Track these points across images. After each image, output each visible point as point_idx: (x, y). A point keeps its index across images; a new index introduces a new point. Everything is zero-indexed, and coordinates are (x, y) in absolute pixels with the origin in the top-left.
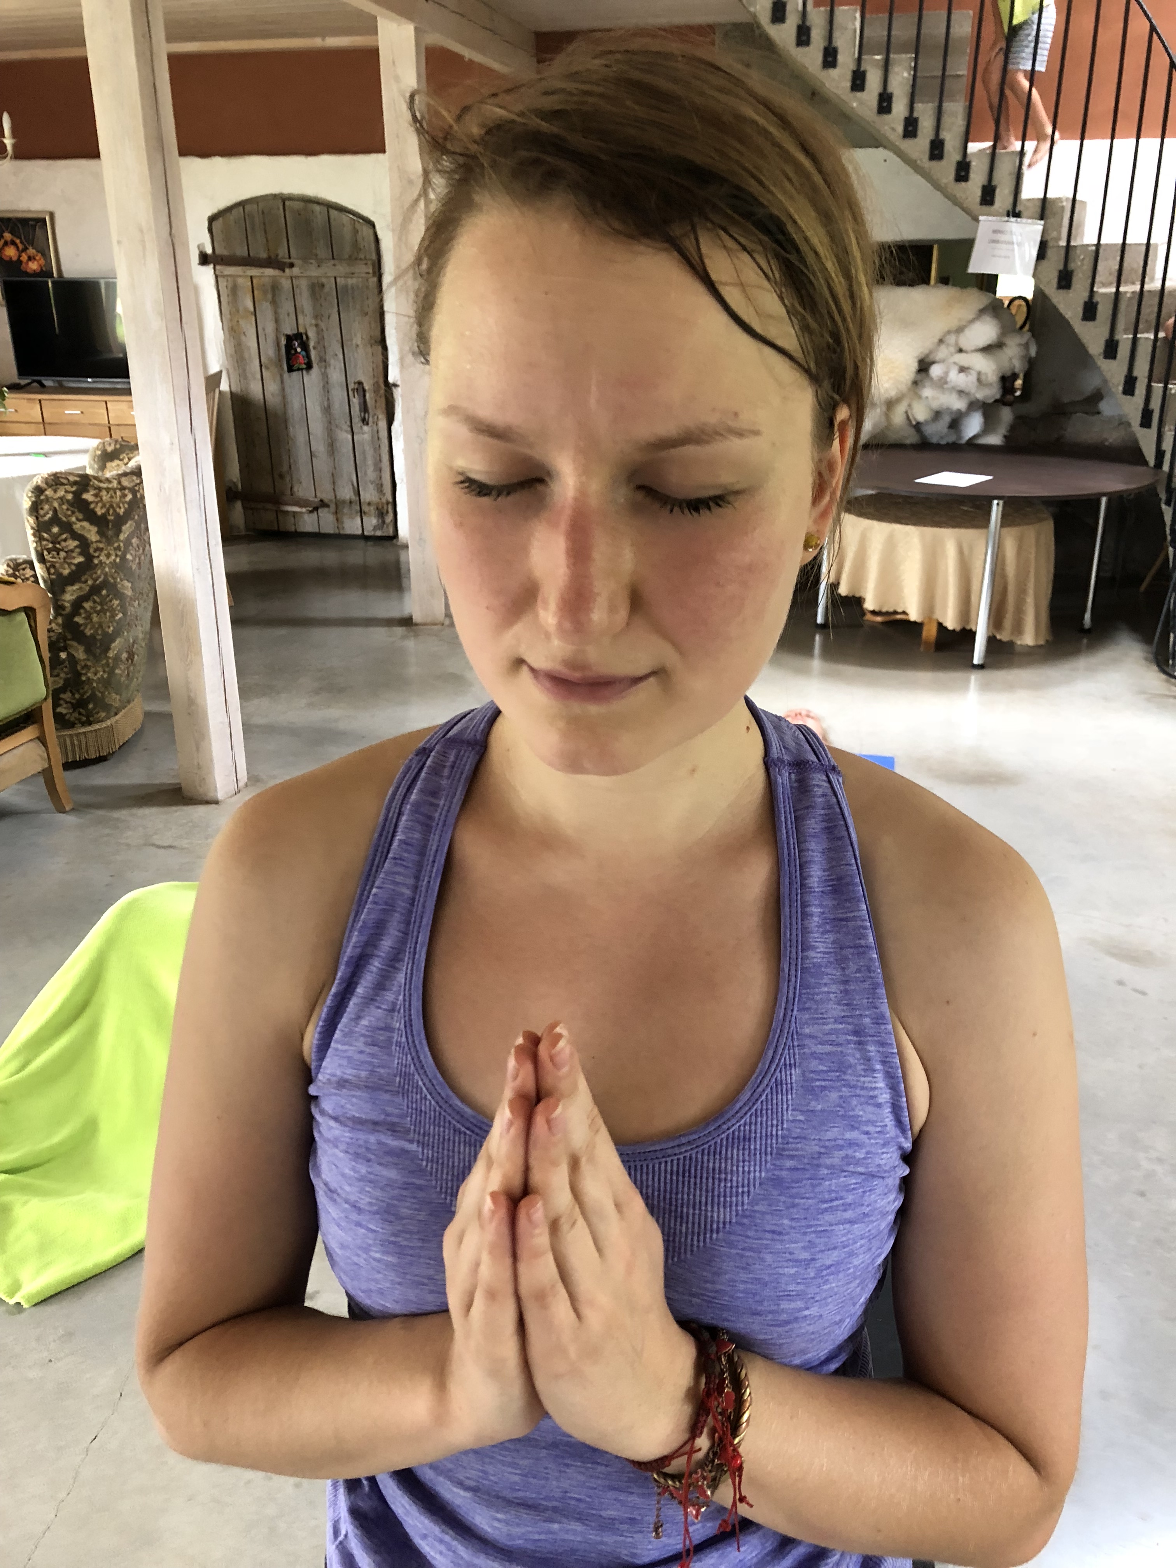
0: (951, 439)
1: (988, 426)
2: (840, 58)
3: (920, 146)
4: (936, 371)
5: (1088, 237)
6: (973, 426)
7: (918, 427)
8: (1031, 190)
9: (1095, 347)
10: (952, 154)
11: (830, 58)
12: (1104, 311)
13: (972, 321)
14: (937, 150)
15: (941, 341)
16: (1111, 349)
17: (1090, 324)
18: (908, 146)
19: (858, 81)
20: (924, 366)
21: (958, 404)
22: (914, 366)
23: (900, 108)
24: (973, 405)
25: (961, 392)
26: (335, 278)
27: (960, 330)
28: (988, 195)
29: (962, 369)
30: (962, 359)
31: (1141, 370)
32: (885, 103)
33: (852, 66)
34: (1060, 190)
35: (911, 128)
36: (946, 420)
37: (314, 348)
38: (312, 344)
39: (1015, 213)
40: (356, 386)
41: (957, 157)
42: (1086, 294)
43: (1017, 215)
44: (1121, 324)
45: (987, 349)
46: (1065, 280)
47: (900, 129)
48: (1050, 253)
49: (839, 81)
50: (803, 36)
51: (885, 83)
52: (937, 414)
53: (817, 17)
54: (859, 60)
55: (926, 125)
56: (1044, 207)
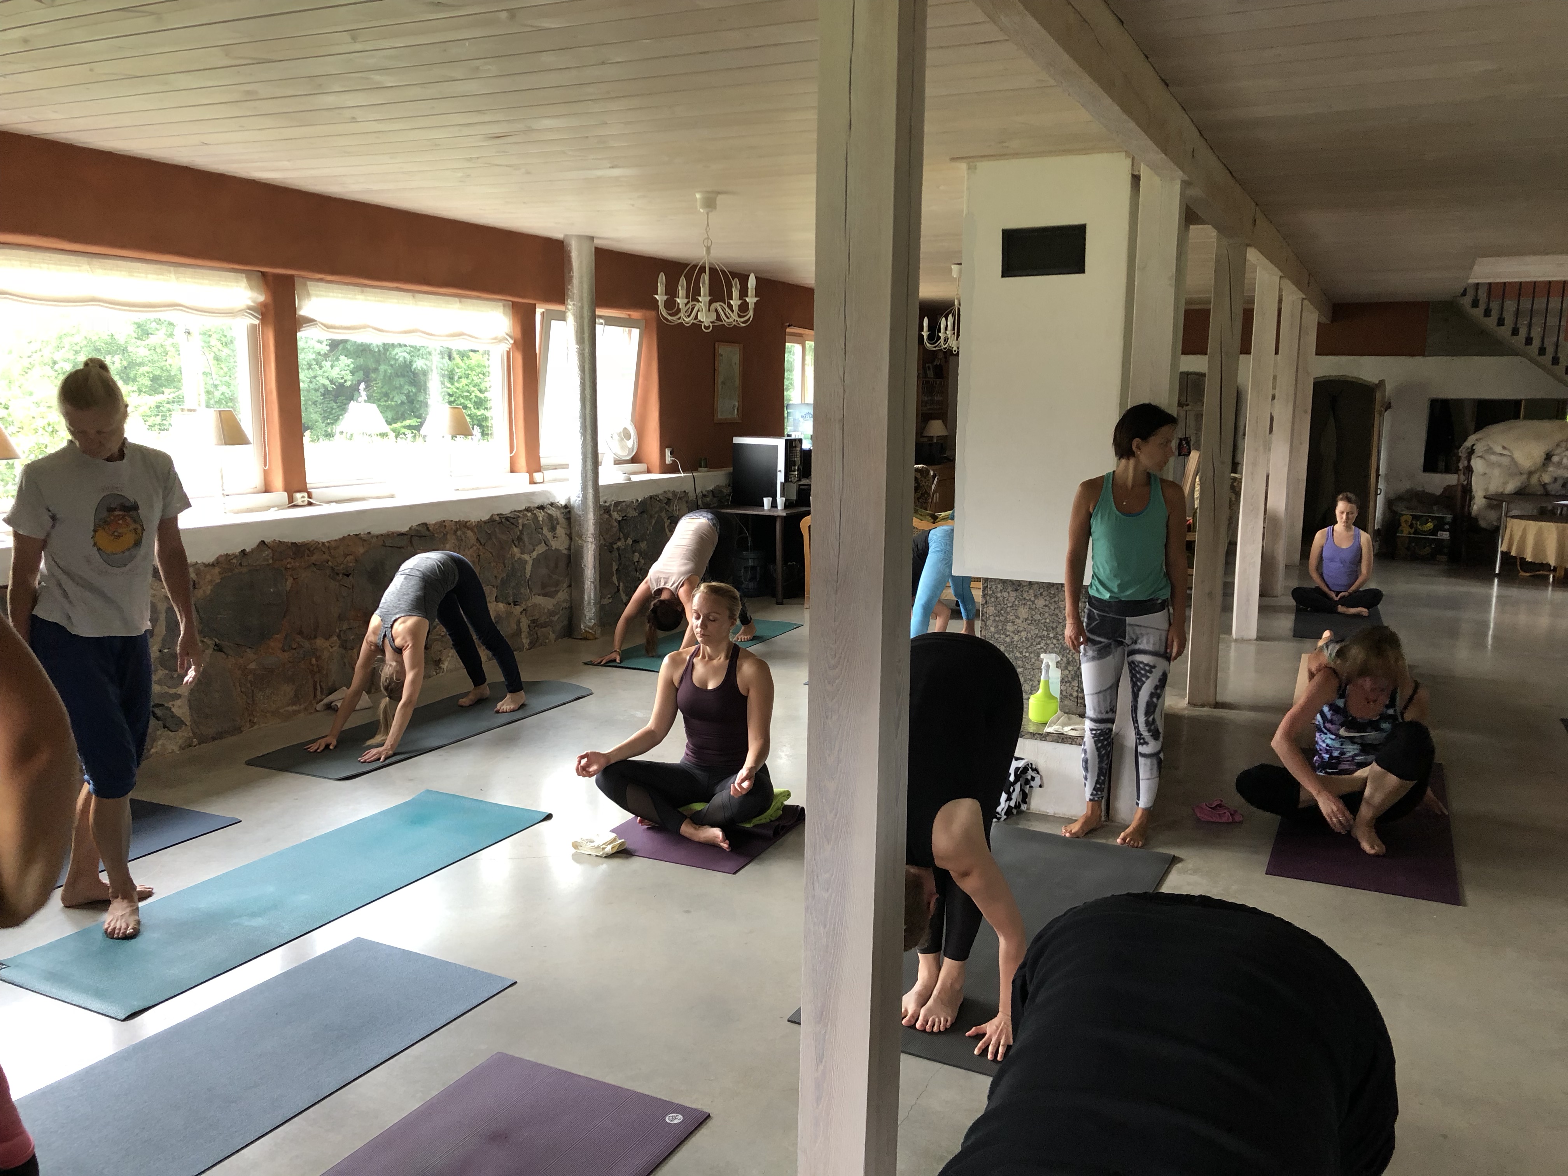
2: (1506, 322)
3: (1546, 360)
4: (1555, 459)
7: (1544, 486)
10: (1563, 364)
11: (1501, 322)
14: (1556, 361)
15: (1558, 445)
18: (1540, 359)
19: (1515, 332)
20: (1548, 457)
22: (1544, 456)
32: (1529, 341)
35: (1542, 351)
36: (1560, 482)
38: (1192, 443)
47: (1537, 352)
49: (1505, 332)
50: (1487, 313)
51: (1529, 332)
52: (1555, 480)
53: (1495, 306)
54: (1516, 323)
55: (1550, 350)
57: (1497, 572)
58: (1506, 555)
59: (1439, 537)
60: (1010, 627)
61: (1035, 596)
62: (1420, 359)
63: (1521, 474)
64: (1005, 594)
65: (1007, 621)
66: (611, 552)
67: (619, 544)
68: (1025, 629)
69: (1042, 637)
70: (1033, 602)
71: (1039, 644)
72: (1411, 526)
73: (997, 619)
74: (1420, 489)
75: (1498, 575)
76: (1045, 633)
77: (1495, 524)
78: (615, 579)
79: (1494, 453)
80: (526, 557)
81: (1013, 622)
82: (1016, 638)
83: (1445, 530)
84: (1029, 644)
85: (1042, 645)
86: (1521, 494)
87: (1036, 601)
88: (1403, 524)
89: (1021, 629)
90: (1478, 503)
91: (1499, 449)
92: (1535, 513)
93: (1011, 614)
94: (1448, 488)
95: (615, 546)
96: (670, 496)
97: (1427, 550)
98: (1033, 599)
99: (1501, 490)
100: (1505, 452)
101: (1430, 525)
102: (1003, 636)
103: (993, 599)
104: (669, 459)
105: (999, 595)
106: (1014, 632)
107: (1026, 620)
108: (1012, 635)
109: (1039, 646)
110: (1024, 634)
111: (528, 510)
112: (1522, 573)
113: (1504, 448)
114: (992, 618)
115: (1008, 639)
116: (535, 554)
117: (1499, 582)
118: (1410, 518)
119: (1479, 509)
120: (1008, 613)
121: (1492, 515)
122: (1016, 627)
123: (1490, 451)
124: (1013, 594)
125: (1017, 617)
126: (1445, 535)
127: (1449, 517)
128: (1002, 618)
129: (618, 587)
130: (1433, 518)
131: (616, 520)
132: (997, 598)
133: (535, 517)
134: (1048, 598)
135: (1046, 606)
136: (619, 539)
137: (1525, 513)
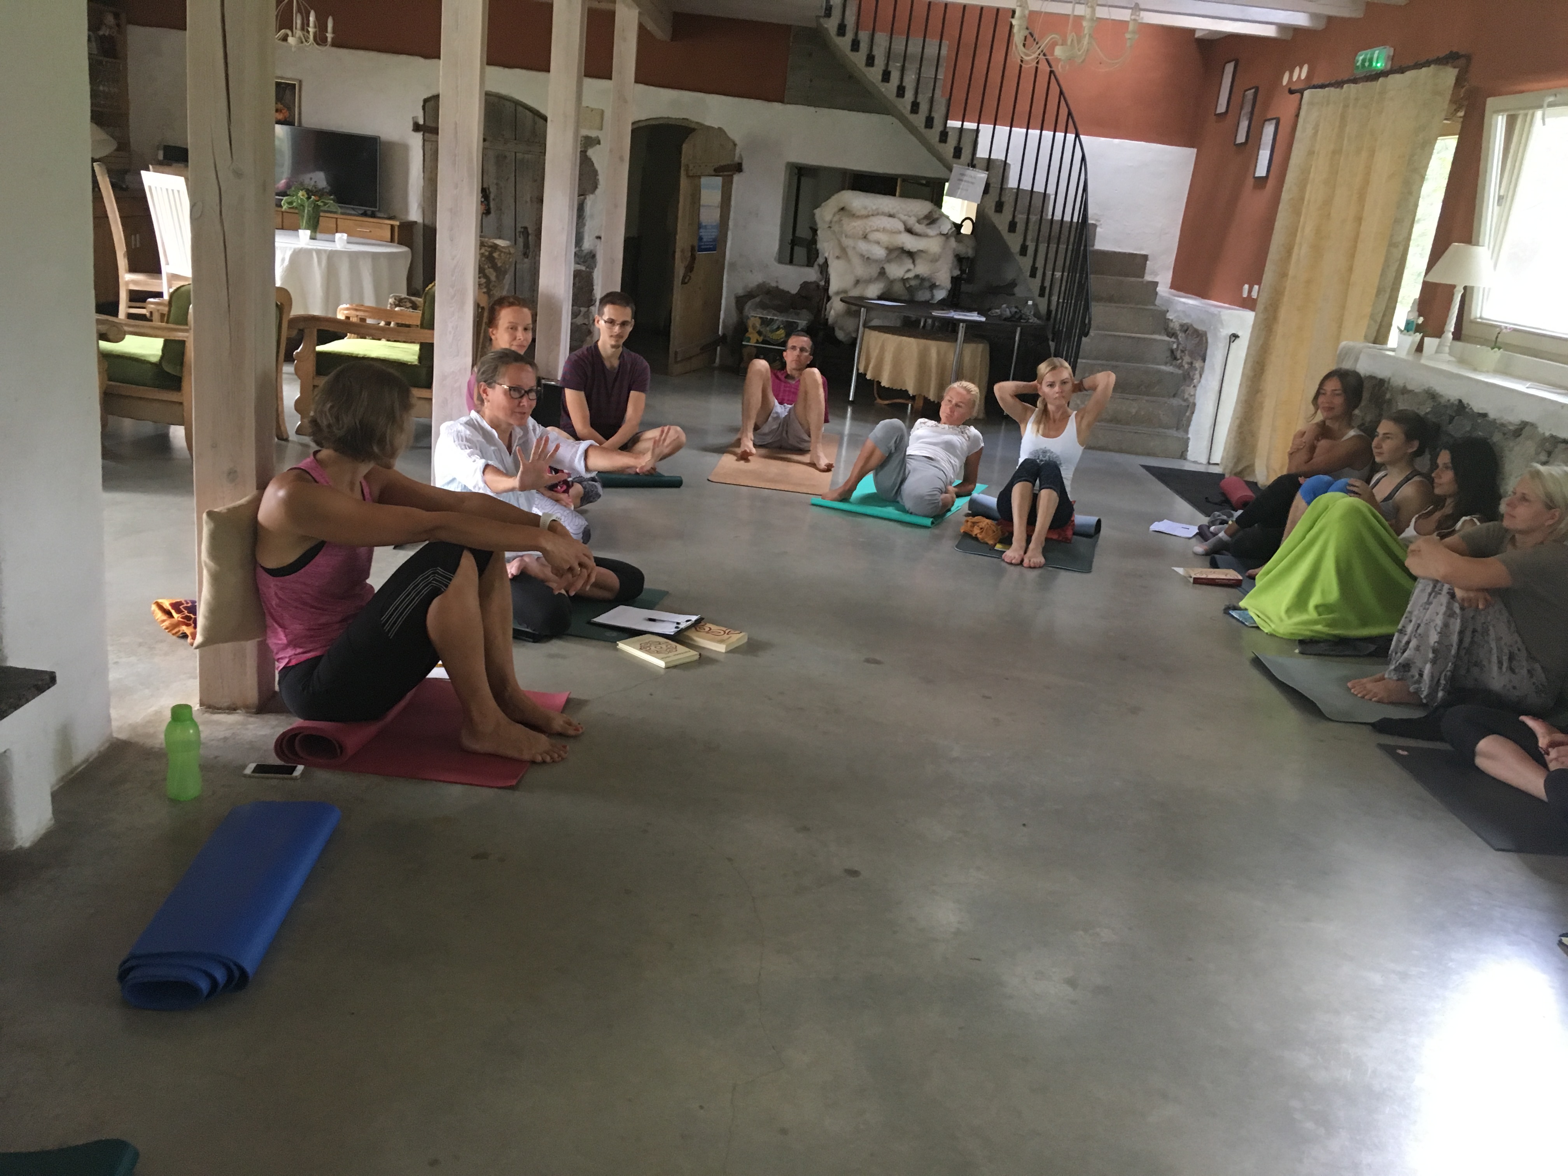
2: (876, 62)
3: (919, 120)
5: (1012, 183)
8: (982, 153)
9: (1015, 248)
10: (938, 127)
11: (870, 61)
12: (1020, 227)
14: (929, 122)
16: (1023, 251)
17: (1012, 234)
18: (912, 118)
19: (886, 76)
23: (909, 95)
26: (516, 153)
28: (958, 152)
31: (1040, 264)
32: (901, 91)
33: (883, 67)
34: (998, 155)
35: (915, 108)
36: (926, 285)
37: (493, 199)
38: (492, 196)
39: (972, 165)
40: (522, 230)
41: (941, 128)
42: (1010, 218)
43: (974, 166)
44: (1029, 237)
46: (999, 207)
47: (909, 108)
48: (991, 190)
49: (874, 74)
50: (855, 45)
51: (902, 79)
53: (864, 36)
54: (887, 65)
55: (924, 108)
56: (989, 164)
57: (851, 399)
58: (861, 377)
62: (778, 106)
72: (760, 333)
74: (774, 284)
75: (852, 403)
77: (854, 335)
88: (750, 330)
90: (835, 308)
92: (898, 323)
94: (805, 285)
99: (860, 293)
112: (879, 401)
117: (853, 412)
118: (759, 322)
119: (838, 316)
121: (849, 324)
137: (887, 324)
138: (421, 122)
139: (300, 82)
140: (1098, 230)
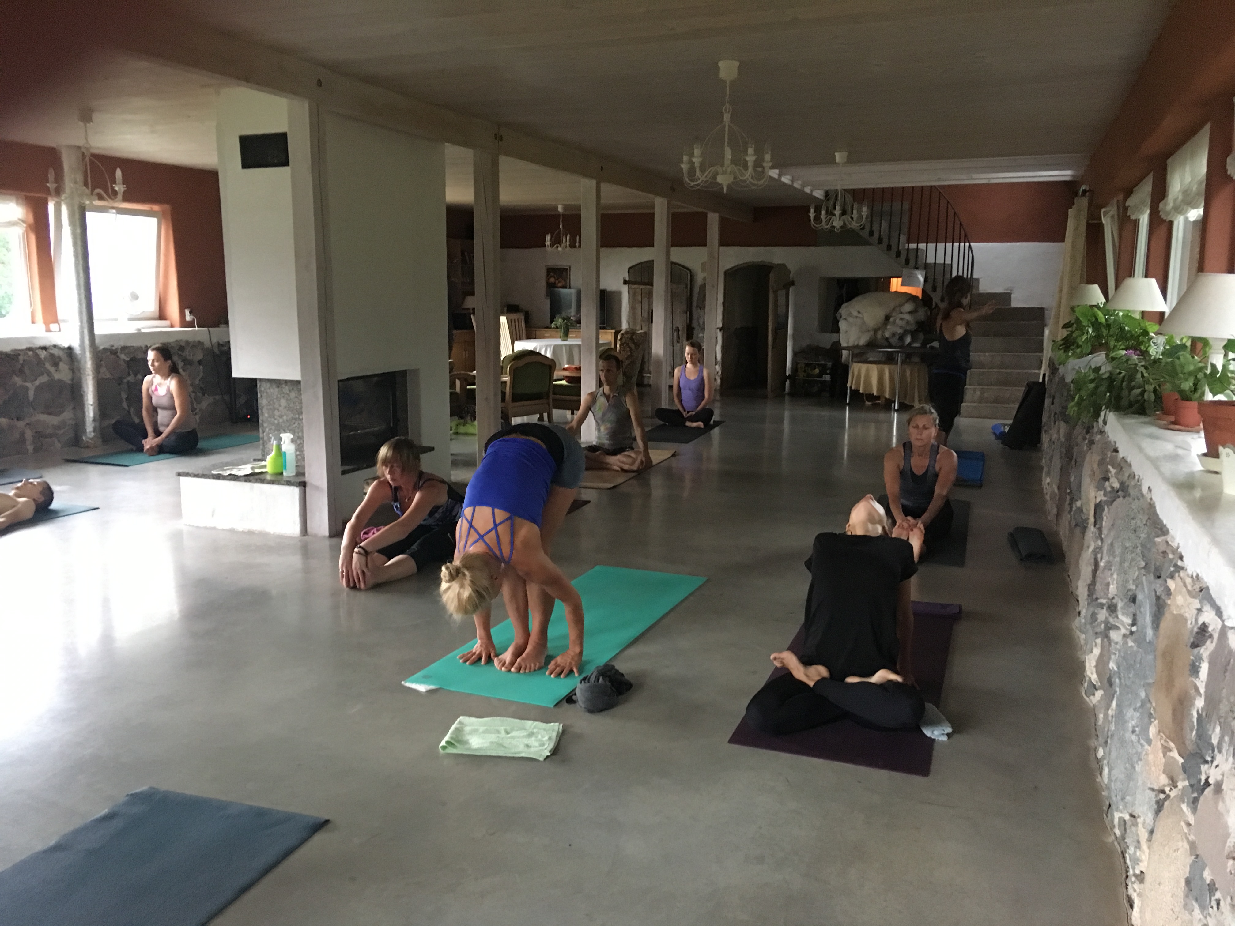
0: (900, 344)
1: (913, 340)
3: (884, 246)
4: (892, 319)
6: (908, 340)
7: (887, 339)
10: (893, 250)
13: (906, 302)
14: (889, 248)
15: (894, 309)
20: (887, 318)
21: (900, 331)
22: (884, 318)
24: (906, 332)
25: (901, 327)
26: (672, 289)
27: (901, 305)
28: (907, 262)
29: (901, 319)
30: (901, 316)
32: (871, 233)
34: (930, 260)
35: (880, 241)
36: (897, 337)
39: (916, 268)
40: (676, 329)
41: (896, 250)
45: (910, 312)
46: (934, 289)
48: (929, 280)
51: (871, 227)
52: (894, 335)
55: (885, 240)
56: (926, 266)
57: (848, 402)
58: (851, 389)
59: (823, 379)
60: (277, 413)
61: (290, 391)
62: (812, 248)
63: (869, 331)
64: (272, 390)
65: (274, 409)
66: (119, 384)
67: (129, 378)
68: (286, 415)
69: (295, 419)
70: (289, 395)
71: (294, 423)
72: (805, 371)
73: (269, 407)
74: (815, 344)
75: (849, 404)
76: (297, 416)
77: (850, 366)
78: (125, 405)
79: (852, 317)
80: (28, 384)
81: (278, 410)
82: (281, 420)
83: (827, 374)
84: (288, 424)
85: (296, 424)
86: (872, 345)
87: (291, 394)
89: (283, 414)
90: (844, 352)
91: (855, 313)
92: (883, 359)
93: (276, 404)
94: (829, 343)
95: (125, 381)
96: (183, 344)
97: (815, 389)
98: (288, 392)
99: (856, 344)
100: (860, 315)
101: (817, 371)
102: (273, 419)
103: (265, 394)
104: (188, 317)
105: (268, 391)
106: (279, 417)
107: (285, 407)
108: (278, 418)
109: (294, 426)
110: (285, 417)
111: (30, 349)
112: (867, 403)
113: (859, 312)
114: (265, 407)
115: (276, 422)
116: (37, 383)
117: (849, 408)
118: (803, 365)
120: (274, 403)
122: (280, 412)
123: (850, 314)
124: (276, 390)
125: (280, 406)
126: (827, 378)
127: (829, 364)
128: (271, 407)
129: (129, 412)
130: (819, 365)
131: (124, 360)
132: (267, 393)
133: (37, 355)
134: (297, 392)
135: (296, 397)
136: (129, 375)
137: (876, 359)
138: (627, 279)
139: (570, 267)
140: (1012, 295)
